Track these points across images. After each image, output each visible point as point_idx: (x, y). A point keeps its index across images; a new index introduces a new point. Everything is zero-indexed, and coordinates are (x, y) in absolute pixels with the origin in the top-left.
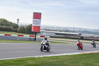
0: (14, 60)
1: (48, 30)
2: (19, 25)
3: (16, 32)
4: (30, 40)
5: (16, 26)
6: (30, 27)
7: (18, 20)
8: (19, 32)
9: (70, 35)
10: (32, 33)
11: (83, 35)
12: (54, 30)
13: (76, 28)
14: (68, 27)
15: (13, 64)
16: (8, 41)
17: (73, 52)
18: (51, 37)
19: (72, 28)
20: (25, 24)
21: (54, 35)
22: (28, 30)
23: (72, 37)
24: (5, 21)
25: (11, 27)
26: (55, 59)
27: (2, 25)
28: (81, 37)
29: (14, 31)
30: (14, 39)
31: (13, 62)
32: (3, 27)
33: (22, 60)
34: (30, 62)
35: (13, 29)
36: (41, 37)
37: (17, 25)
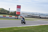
0: (7, 28)
1: (24, 14)
2: (10, 11)
4: (15, 18)
5: (8, 12)
6: (15, 12)
7: (9, 9)
8: (10, 15)
9: (34, 16)
10: (16, 15)
11: (41, 16)
12: (27, 14)
13: (38, 13)
14: (34, 13)
15: (7, 30)
16: (5, 19)
18: (25, 17)
19: (36, 13)
20: (13, 11)
21: (27, 16)
22: (14, 14)
23: (36, 17)
24: (3, 9)
25: (6, 12)
26: (27, 28)
27: (2, 11)
28: (40, 17)
30: (8, 18)
32: (2, 12)
33: (11, 28)
34: (15, 29)
35: (7, 13)
36: (20, 17)
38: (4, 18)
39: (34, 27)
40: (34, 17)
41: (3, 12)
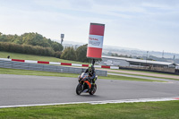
0: (53, 108)
1: (117, 55)
2: (64, 44)
3: (59, 57)
5: (58, 47)
6: (83, 50)
7: (62, 36)
8: (64, 58)
9: (155, 65)
10: (88, 60)
12: (126, 57)
13: (168, 54)
14: (153, 52)
15: (51, 114)
16: (44, 74)
17: (160, 97)
18: (121, 68)
19: (160, 53)
20: (74, 44)
21: (127, 65)
22: (79, 54)
23: (160, 69)
24: (39, 37)
25: (50, 49)
26: (127, 108)
27: (34, 44)
28: (176, 70)
29: (54, 56)
30: (55, 70)
31: (52, 111)
32: (35, 47)
33: (67, 109)
34: (83, 113)
35: (54, 52)
36: (103, 67)
37: (60, 45)
38: (43, 70)
39: (154, 106)
40: (153, 68)
41: (39, 47)
